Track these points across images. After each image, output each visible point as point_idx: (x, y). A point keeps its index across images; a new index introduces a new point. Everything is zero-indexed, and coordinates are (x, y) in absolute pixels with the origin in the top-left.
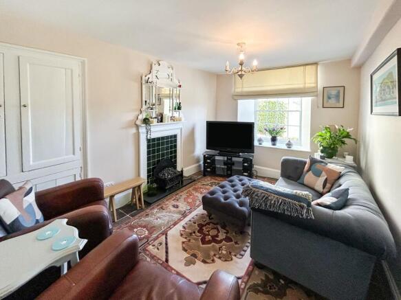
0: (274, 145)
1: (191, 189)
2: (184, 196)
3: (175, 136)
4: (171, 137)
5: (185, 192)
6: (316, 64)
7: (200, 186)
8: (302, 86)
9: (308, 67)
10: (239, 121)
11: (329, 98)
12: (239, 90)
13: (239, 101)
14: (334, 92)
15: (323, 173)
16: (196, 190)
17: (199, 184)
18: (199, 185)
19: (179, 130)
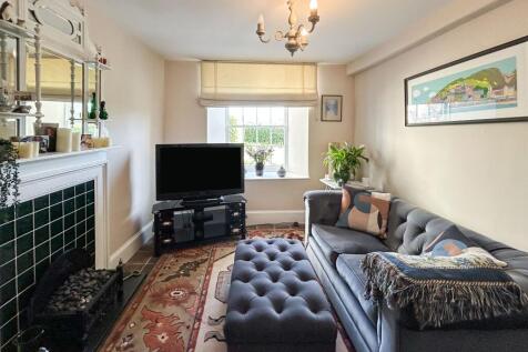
0: (260, 175)
1: (145, 302)
2: (140, 334)
3: (91, 184)
4: (80, 188)
5: (134, 318)
6: (314, 64)
7: (164, 286)
8: (299, 91)
9: (306, 66)
10: (209, 142)
11: (327, 109)
12: (210, 90)
13: (209, 110)
14: (332, 102)
15: (373, 206)
16: (159, 298)
17: (158, 279)
18: (158, 283)
19: (100, 169)
